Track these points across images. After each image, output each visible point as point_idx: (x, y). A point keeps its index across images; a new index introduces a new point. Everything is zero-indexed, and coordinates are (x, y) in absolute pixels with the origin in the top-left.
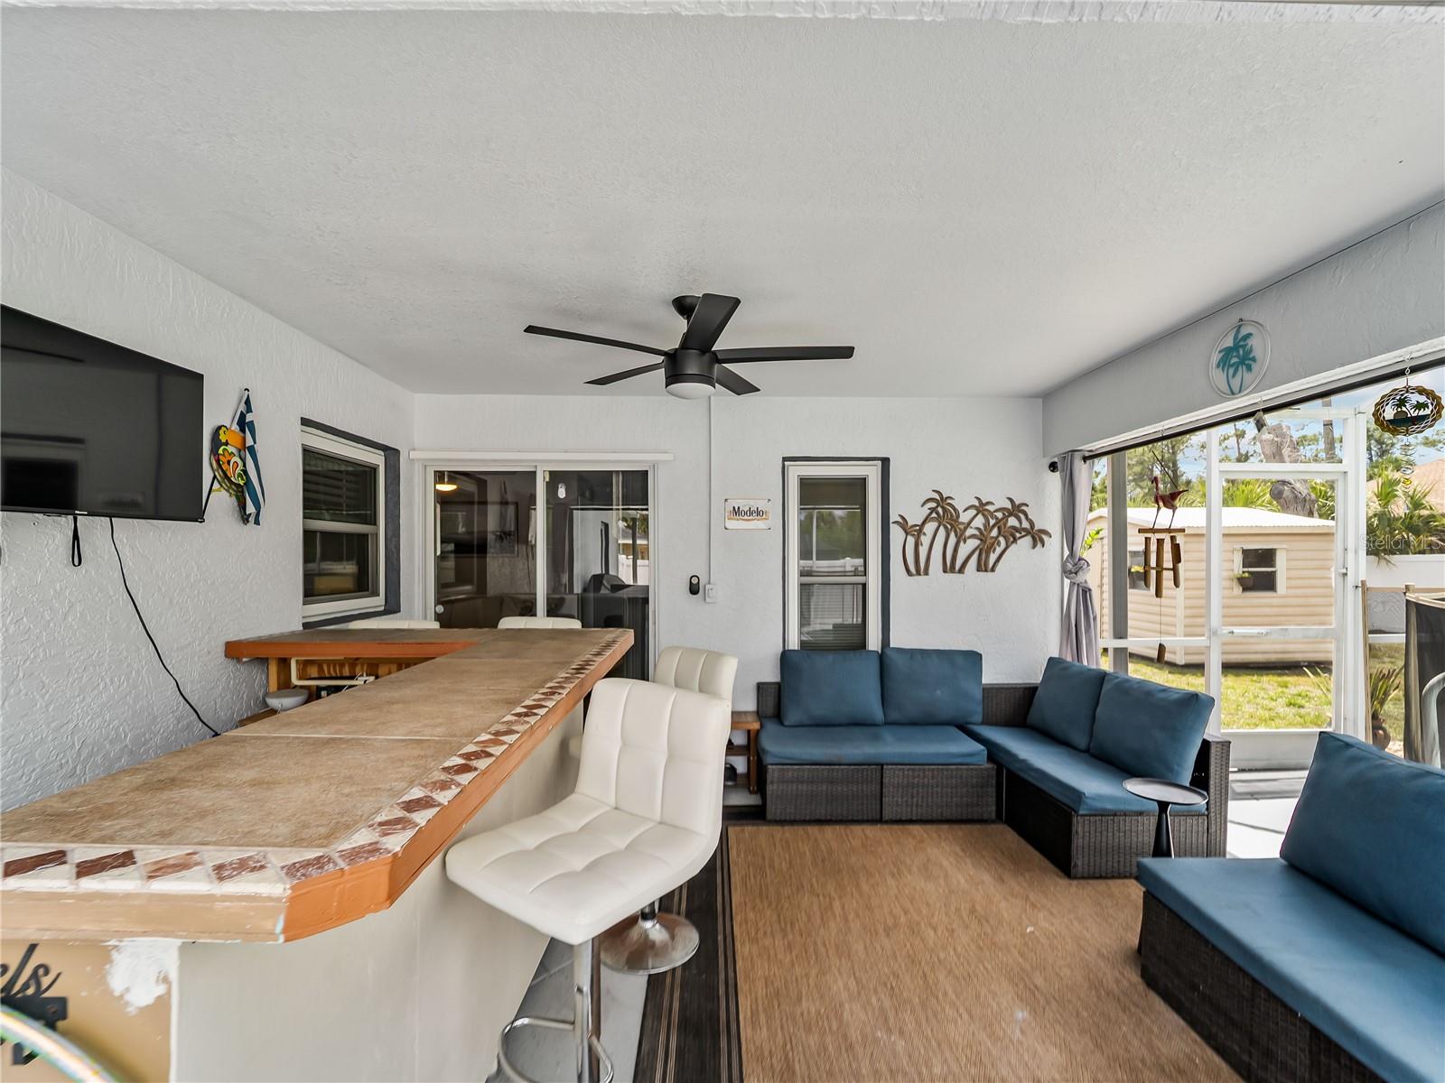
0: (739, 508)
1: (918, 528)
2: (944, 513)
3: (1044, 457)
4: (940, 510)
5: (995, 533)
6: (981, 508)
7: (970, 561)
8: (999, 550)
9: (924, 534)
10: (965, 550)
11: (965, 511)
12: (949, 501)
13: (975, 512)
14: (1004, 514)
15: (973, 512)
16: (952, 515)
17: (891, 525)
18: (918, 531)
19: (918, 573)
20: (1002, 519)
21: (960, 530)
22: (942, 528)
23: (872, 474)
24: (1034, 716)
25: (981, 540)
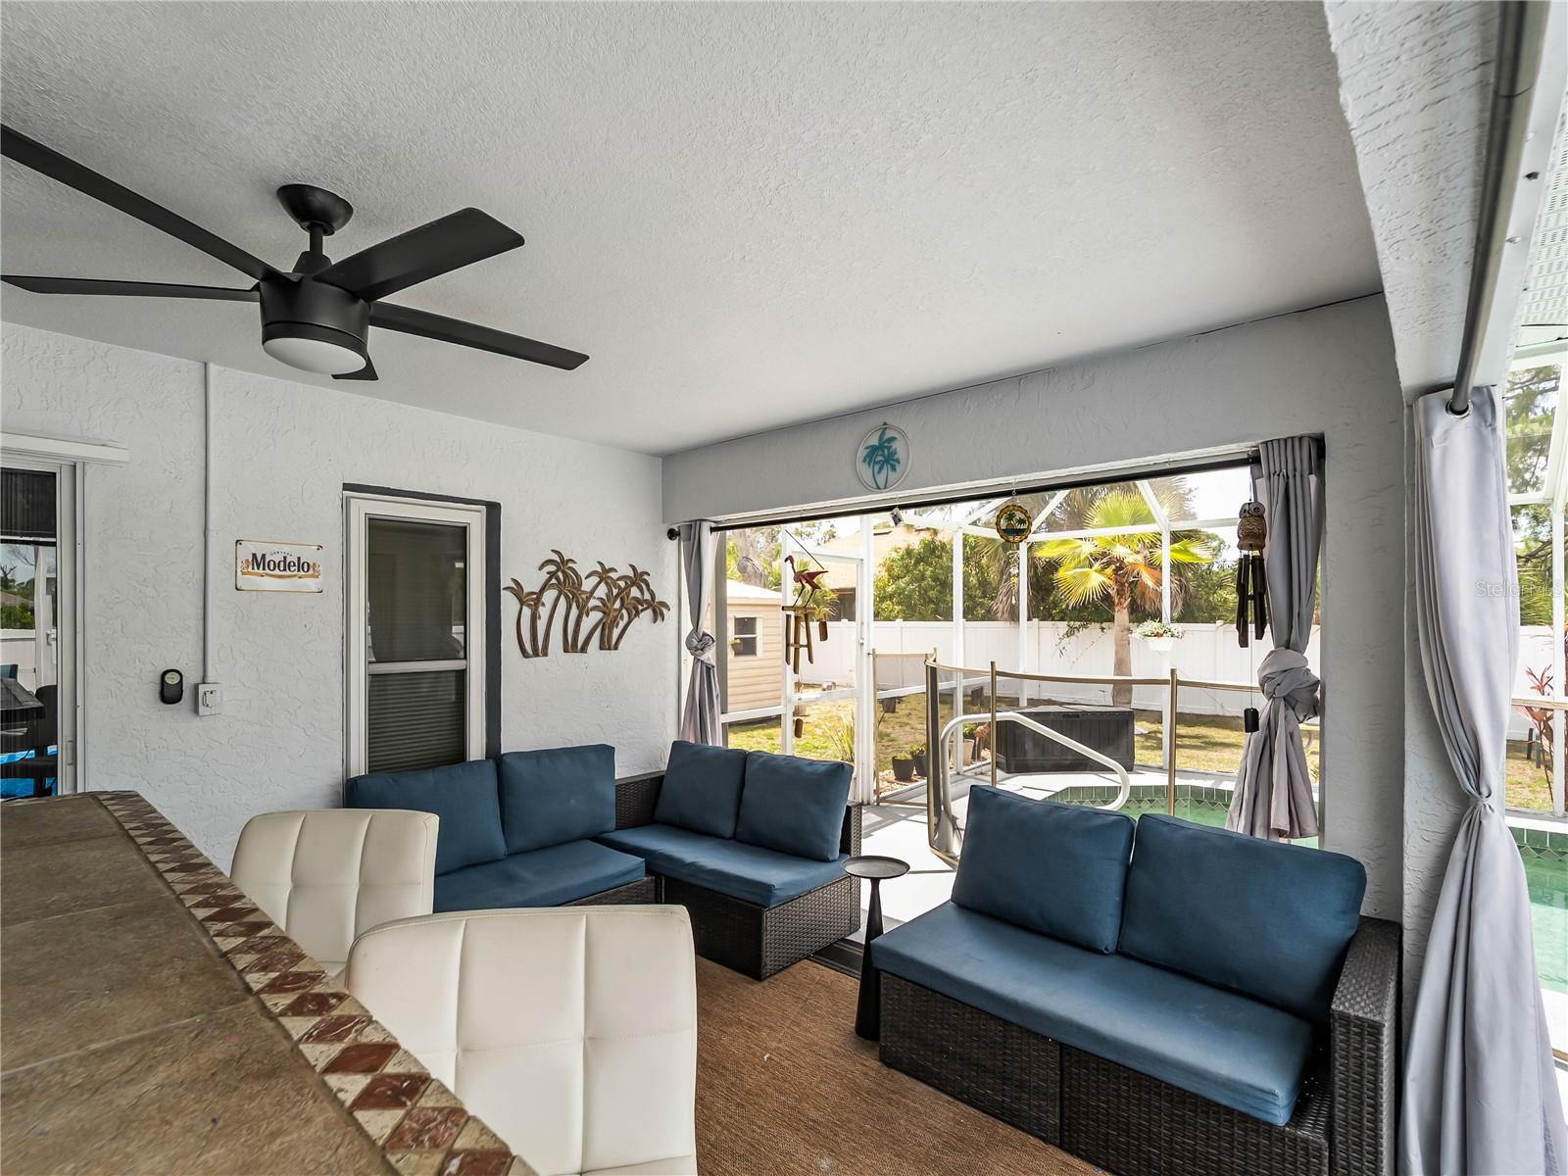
0: (264, 556)
1: (535, 596)
2: (565, 580)
3: (664, 522)
4: (560, 574)
5: (617, 605)
6: (604, 574)
7: (593, 639)
8: (622, 624)
9: (543, 604)
10: (587, 624)
11: (586, 578)
12: (570, 565)
13: (598, 579)
14: (626, 583)
15: (595, 579)
16: (574, 583)
17: (502, 592)
18: (532, 601)
19: (536, 654)
20: (625, 588)
21: (583, 599)
22: (562, 597)
23: (475, 522)
24: (664, 810)
25: (604, 613)
